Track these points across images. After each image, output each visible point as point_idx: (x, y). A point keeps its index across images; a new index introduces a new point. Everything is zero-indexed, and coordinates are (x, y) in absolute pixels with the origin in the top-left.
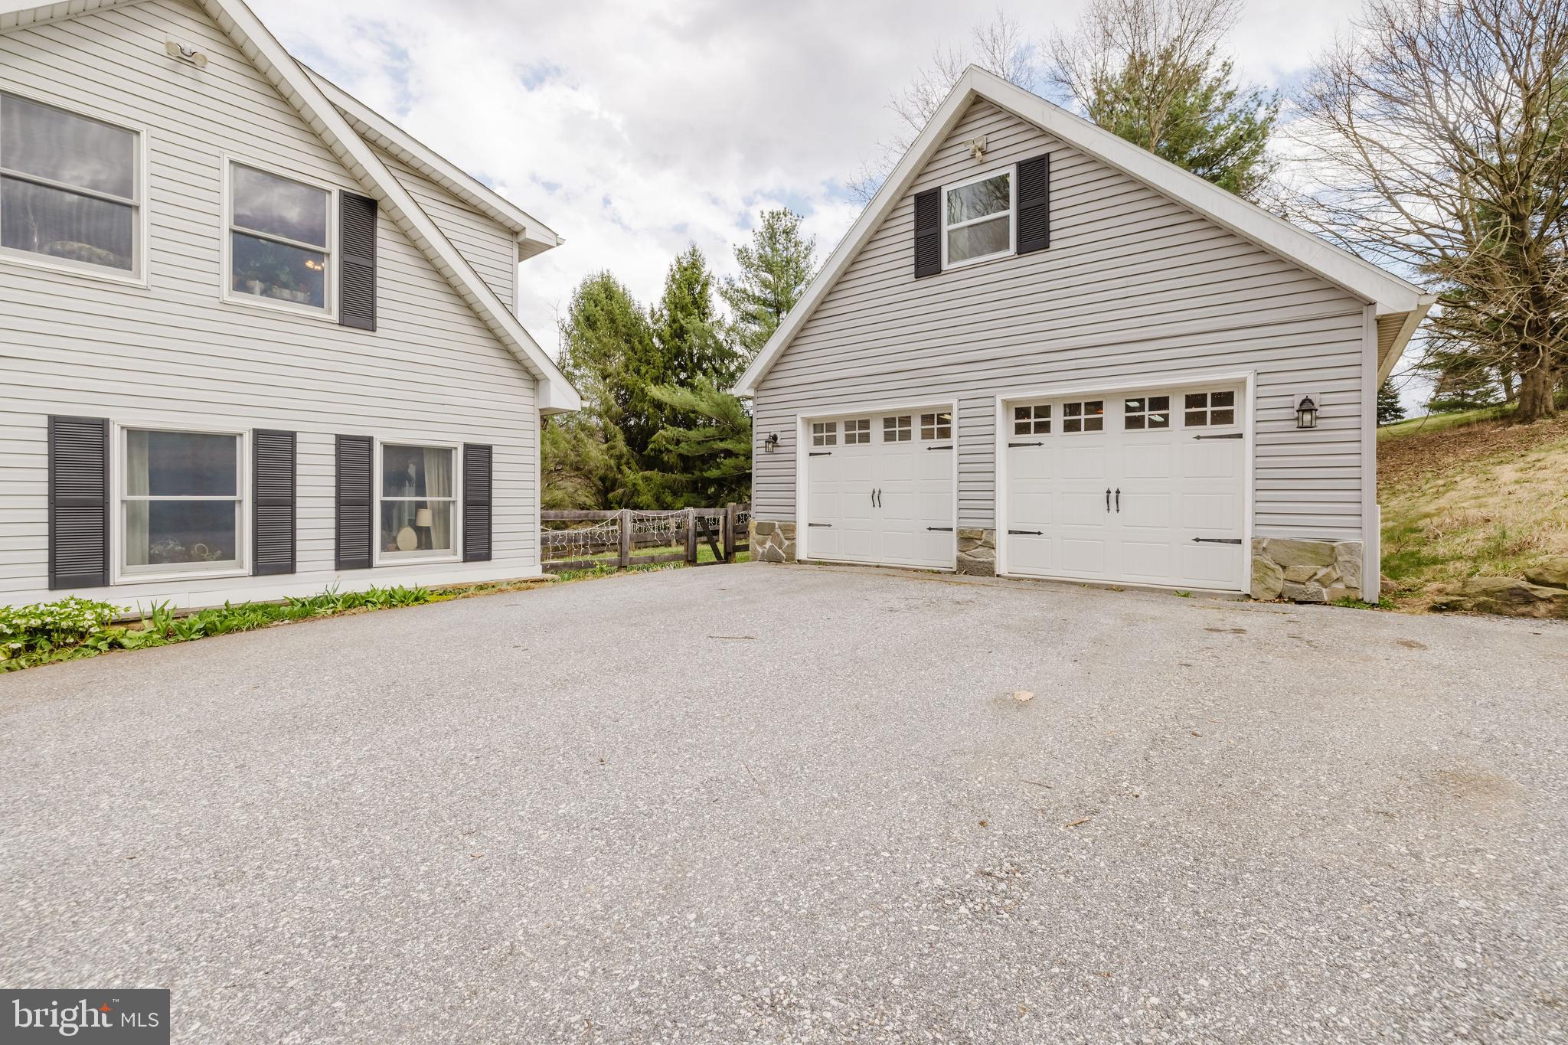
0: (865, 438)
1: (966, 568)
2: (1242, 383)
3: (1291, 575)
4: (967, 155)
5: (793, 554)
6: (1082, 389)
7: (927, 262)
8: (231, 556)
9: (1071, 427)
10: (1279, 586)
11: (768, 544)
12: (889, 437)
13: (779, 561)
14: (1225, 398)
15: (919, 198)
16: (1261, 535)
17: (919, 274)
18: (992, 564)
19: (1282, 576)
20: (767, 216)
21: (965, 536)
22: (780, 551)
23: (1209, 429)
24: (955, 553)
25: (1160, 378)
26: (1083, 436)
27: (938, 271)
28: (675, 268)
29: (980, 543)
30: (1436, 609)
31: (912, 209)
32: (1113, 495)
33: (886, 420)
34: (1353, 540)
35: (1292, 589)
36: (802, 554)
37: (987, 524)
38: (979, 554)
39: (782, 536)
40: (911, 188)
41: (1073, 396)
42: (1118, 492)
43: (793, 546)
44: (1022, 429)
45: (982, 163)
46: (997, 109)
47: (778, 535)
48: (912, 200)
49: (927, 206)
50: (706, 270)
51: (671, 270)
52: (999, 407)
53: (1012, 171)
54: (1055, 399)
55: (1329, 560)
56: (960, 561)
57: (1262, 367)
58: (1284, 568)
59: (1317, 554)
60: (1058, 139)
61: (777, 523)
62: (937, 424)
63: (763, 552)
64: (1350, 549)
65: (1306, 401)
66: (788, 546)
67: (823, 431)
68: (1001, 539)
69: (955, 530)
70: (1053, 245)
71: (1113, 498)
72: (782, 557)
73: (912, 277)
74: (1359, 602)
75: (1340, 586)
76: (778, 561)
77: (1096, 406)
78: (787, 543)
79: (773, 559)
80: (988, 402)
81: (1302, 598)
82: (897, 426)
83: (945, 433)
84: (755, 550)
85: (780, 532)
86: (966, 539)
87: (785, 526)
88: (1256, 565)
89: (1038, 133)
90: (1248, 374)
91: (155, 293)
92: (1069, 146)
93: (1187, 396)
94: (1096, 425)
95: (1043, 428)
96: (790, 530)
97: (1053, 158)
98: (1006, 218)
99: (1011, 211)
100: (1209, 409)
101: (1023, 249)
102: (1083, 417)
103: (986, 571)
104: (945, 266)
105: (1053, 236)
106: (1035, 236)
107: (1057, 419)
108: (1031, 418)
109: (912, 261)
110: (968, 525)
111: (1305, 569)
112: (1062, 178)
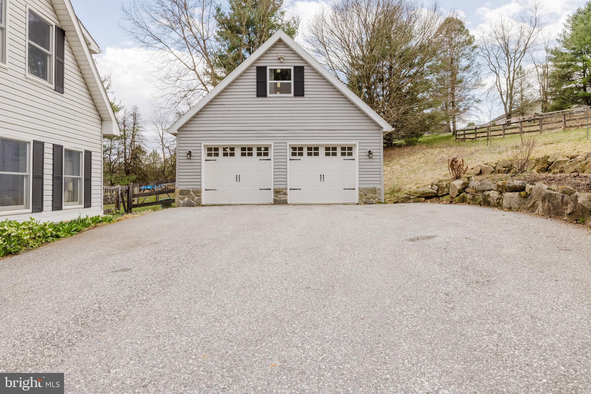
0: (233, 155)
1: (276, 202)
2: (355, 145)
3: (367, 197)
4: (276, 58)
5: (201, 203)
6: (313, 143)
7: (261, 92)
8: (24, 203)
9: (309, 154)
10: (365, 200)
11: (186, 199)
12: (243, 154)
13: (193, 206)
14: (350, 149)
15: (258, 68)
16: (361, 187)
17: (258, 95)
18: (286, 200)
19: (365, 197)
21: (277, 191)
22: (193, 201)
23: (347, 157)
24: (273, 197)
25: (336, 141)
26: (313, 158)
27: (265, 95)
29: (282, 193)
30: (394, 203)
31: (255, 71)
32: (322, 176)
33: (242, 148)
34: (379, 187)
35: (367, 201)
36: (203, 203)
37: (284, 186)
38: (281, 197)
39: (194, 195)
40: (255, 63)
41: (310, 145)
42: (323, 175)
43: (200, 199)
45: (281, 62)
46: (286, 46)
47: (192, 195)
48: (255, 68)
49: (261, 71)
52: (288, 147)
53: (292, 68)
54: (305, 145)
55: (375, 192)
56: (275, 200)
57: (360, 141)
58: (366, 195)
59: (372, 191)
60: (306, 63)
61: (191, 190)
62: (263, 152)
63: (184, 203)
64: (379, 189)
65: (370, 151)
66: (197, 199)
67: (213, 151)
68: (289, 192)
69: (272, 189)
70: (305, 96)
72: (195, 204)
73: (255, 96)
74: (381, 203)
75: (377, 199)
77: (317, 149)
78: (197, 198)
79: (189, 205)
80: (285, 144)
81: (370, 203)
82: (246, 151)
83: (267, 154)
84: (179, 202)
85: (192, 193)
86: (277, 192)
87: (196, 190)
88: (360, 195)
89: (300, 58)
90: (356, 142)
92: (310, 66)
93: (341, 147)
94: (317, 154)
95: (300, 155)
96: (198, 193)
97: (305, 68)
98: (290, 84)
99: (292, 82)
100: (347, 151)
101: (296, 95)
102: (313, 151)
103: (285, 202)
104: (268, 95)
105: (305, 93)
106: (300, 92)
107: (305, 151)
108: (297, 151)
109: (255, 90)
110: (277, 187)
111: (370, 195)
112: (308, 75)
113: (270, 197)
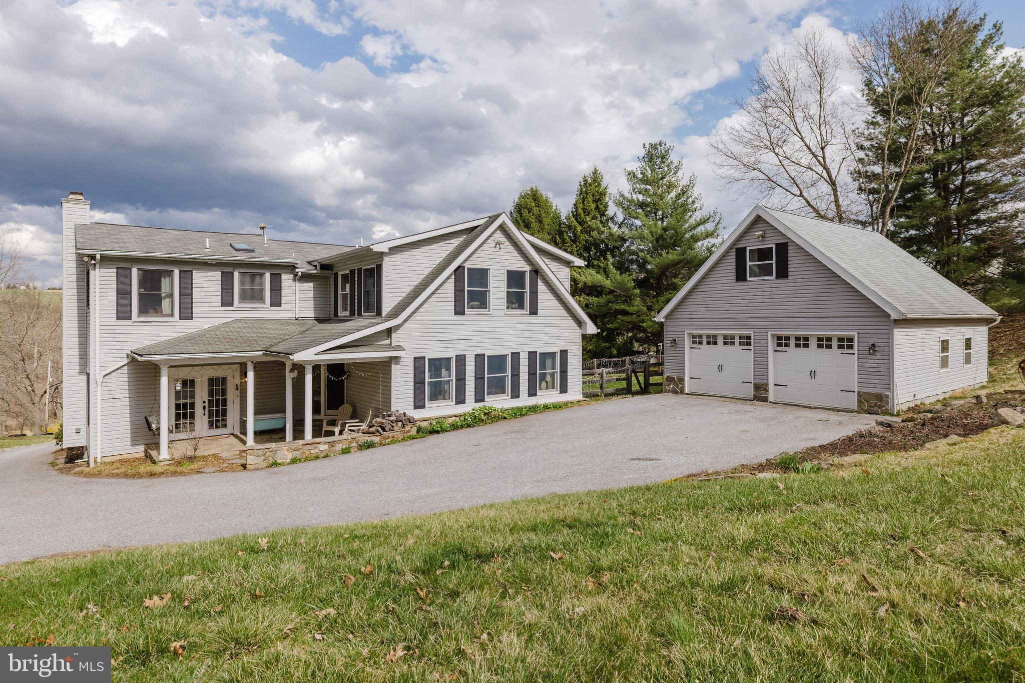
0: (715, 343)
1: (756, 398)
3: (869, 404)
4: (756, 237)
5: (683, 390)
6: (802, 332)
7: (741, 276)
8: (504, 392)
9: (798, 345)
10: (865, 408)
11: (671, 386)
12: (725, 343)
14: (851, 340)
15: (738, 250)
16: (860, 390)
17: (738, 280)
18: (767, 397)
19: (866, 404)
20: (647, 146)
21: (757, 385)
23: (845, 351)
24: (753, 392)
25: (830, 331)
26: (802, 350)
27: (745, 279)
28: (582, 184)
29: (762, 388)
31: (734, 253)
33: (724, 337)
34: (887, 393)
35: (868, 409)
36: (687, 391)
37: (764, 381)
38: (762, 393)
39: (678, 382)
40: (734, 245)
41: (798, 334)
42: (814, 372)
43: (683, 387)
44: (779, 345)
45: (762, 241)
46: (766, 222)
47: (676, 382)
48: (734, 250)
49: (741, 253)
50: (604, 184)
51: (580, 185)
52: (769, 336)
53: (774, 246)
54: (792, 335)
56: (754, 395)
57: (860, 331)
58: (867, 402)
59: (877, 397)
60: (789, 238)
62: (746, 341)
63: (670, 389)
64: (886, 396)
65: (872, 345)
67: (697, 340)
68: (771, 387)
69: (752, 383)
70: (790, 277)
71: (813, 374)
72: (678, 390)
73: (735, 281)
74: (889, 414)
75: (883, 408)
76: (676, 393)
77: (807, 339)
78: (680, 386)
79: (674, 392)
80: (766, 334)
81: (872, 412)
82: (728, 341)
83: (749, 344)
84: (665, 388)
85: (677, 379)
86: (757, 387)
87: (680, 378)
88: (859, 401)
89: (782, 234)
90: (855, 333)
91: (493, 315)
92: (794, 242)
93: (838, 339)
94: (806, 346)
95: (787, 345)
96: (681, 380)
97: (789, 244)
98: (772, 264)
99: (774, 262)
100: (846, 343)
101: (778, 276)
102: (802, 342)
103: (765, 400)
104: (748, 279)
105: (790, 274)
106: (783, 273)
107: (792, 342)
108: (782, 341)
109: (735, 274)
110: (758, 381)
111: (873, 402)
112: (792, 254)
113: (750, 391)
